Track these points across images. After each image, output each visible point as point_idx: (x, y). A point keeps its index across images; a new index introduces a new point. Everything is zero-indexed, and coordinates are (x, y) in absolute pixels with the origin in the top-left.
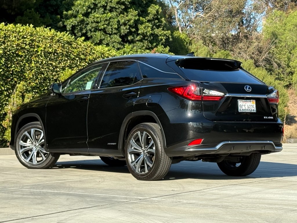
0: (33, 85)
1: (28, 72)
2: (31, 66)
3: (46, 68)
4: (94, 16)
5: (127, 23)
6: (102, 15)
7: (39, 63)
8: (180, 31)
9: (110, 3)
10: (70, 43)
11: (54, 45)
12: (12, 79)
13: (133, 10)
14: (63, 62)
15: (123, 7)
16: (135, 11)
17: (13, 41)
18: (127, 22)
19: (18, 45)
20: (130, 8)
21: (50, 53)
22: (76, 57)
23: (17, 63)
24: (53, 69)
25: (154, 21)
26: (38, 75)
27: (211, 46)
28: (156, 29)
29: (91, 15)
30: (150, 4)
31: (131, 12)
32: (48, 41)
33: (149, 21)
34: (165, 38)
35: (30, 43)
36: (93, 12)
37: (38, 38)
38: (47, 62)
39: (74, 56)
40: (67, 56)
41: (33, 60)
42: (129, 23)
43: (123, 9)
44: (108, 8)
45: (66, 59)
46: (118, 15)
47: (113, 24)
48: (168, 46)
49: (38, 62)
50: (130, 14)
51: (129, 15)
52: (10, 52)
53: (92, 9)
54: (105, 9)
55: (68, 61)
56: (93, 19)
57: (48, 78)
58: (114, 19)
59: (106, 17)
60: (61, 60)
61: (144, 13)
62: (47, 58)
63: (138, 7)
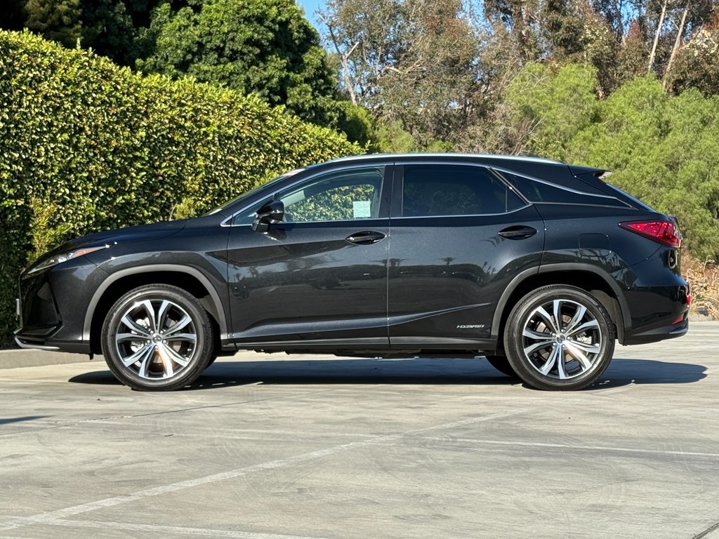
0: (201, 205)
1: (190, 178)
2: (196, 165)
3: (221, 170)
4: (198, 68)
5: (266, 83)
6: (213, 67)
7: (209, 159)
8: (354, 101)
9: (231, 43)
10: (261, 117)
11: (235, 122)
12: (163, 193)
13: (276, 57)
14: (251, 157)
15: (257, 51)
16: (281, 60)
17: (162, 112)
18: (264, 82)
19: (172, 120)
20: (271, 53)
21: (229, 138)
22: (275, 148)
23: (171, 160)
24: (234, 171)
25: (316, 82)
26: (209, 185)
27: (415, 132)
28: (320, 97)
29: (192, 67)
30: (308, 45)
31: (272, 61)
32: (224, 112)
33: (307, 81)
34: (337, 114)
35: (193, 116)
36: (196, 59)
37: (205, 105)
38: (223, 158)
39: (271, 144)
40: (258, 145)
41: (199, 153)
42: (269, 84)
43: (256, 55)
44: (227, 52)
45: (258, 150)
46: (247, 68)
47: (238, 86)
48: (345, 131)
49: (207, 157)
50: (270, 65)
51: (269, 68)
52: (159, 134)
53: (194, 54)
54: (221, 55)
55: (261, 155)
56: (197, 74)
57: (225, 192)
58: (238, 74)
59: (223, 71)
60: (250, 153)
61: (296, 64)
62: (223, 150)
63: (286, 52)
